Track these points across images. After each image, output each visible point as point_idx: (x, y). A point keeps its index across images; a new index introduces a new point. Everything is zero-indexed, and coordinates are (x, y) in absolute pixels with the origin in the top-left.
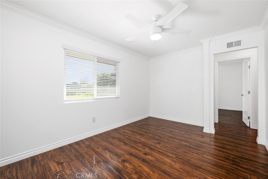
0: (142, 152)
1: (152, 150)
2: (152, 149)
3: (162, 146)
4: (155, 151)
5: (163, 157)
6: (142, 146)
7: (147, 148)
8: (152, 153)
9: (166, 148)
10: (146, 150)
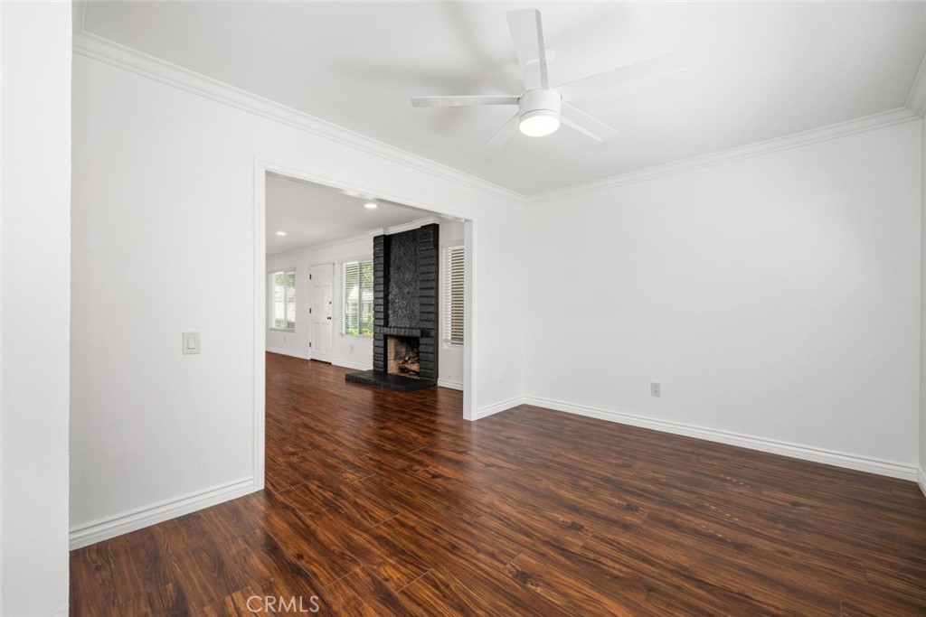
0: (590, 535)
1: (556, 540)
2: (554, 546)
3: (513, 556)
4: (545, 538)
5: (519, 516)
6: (602, 560)
7: (575, 550)
8: (556, 530)
9: (497, 548)
10: (581, 544)
